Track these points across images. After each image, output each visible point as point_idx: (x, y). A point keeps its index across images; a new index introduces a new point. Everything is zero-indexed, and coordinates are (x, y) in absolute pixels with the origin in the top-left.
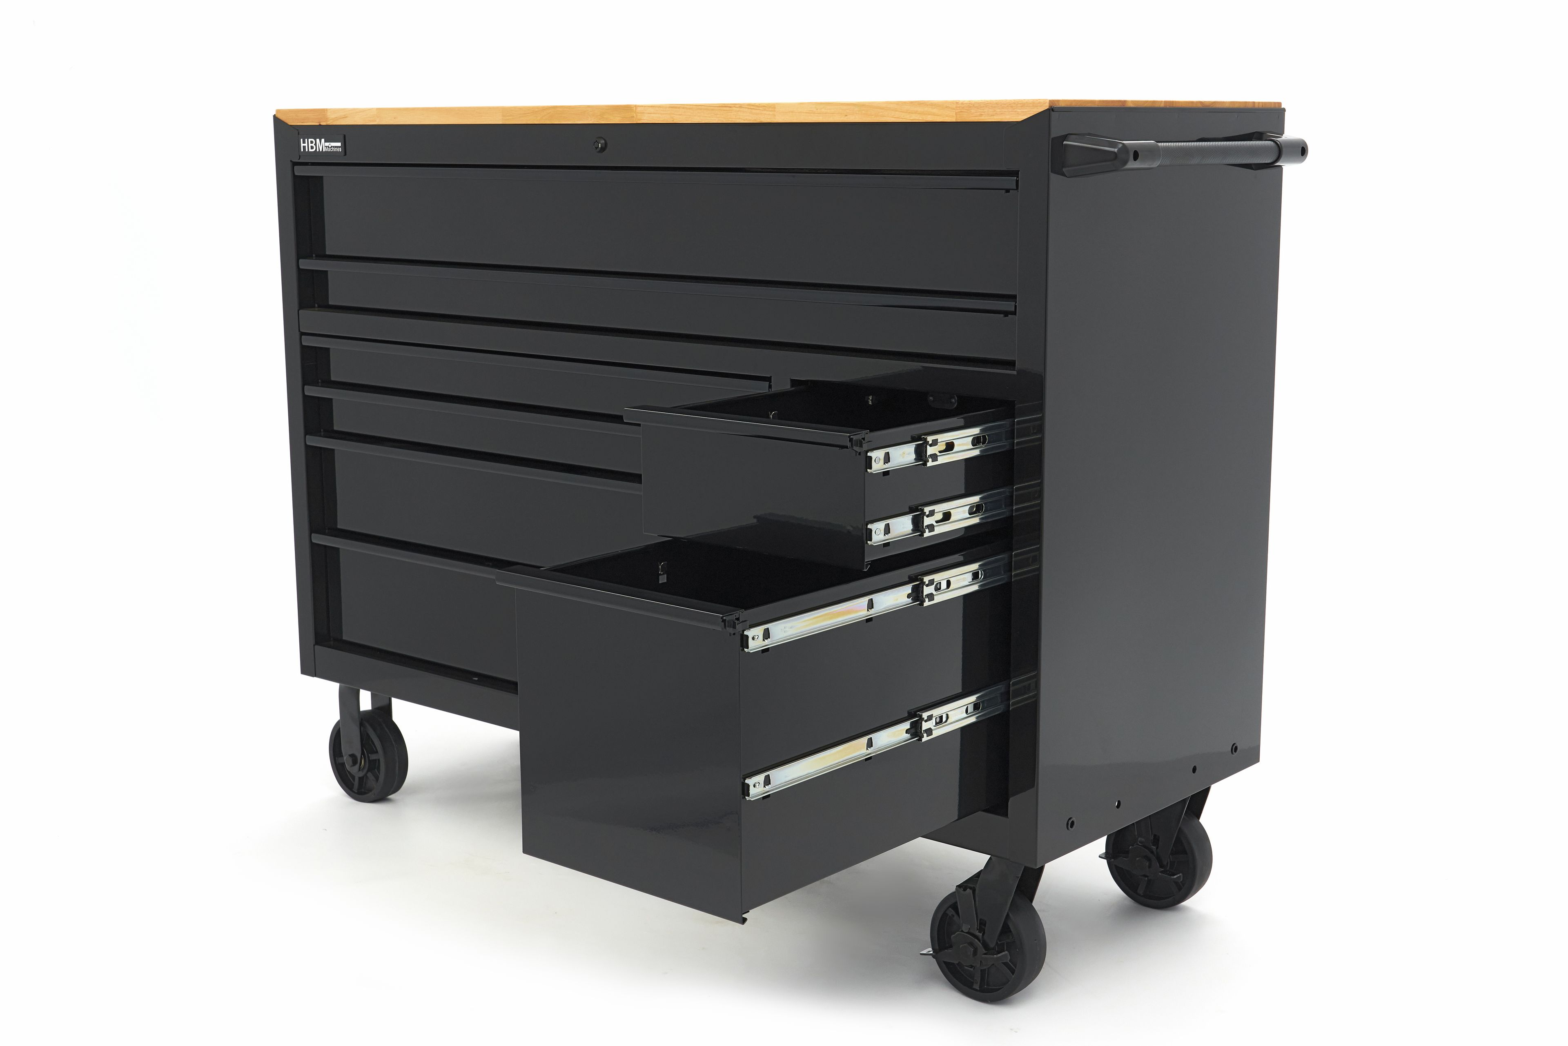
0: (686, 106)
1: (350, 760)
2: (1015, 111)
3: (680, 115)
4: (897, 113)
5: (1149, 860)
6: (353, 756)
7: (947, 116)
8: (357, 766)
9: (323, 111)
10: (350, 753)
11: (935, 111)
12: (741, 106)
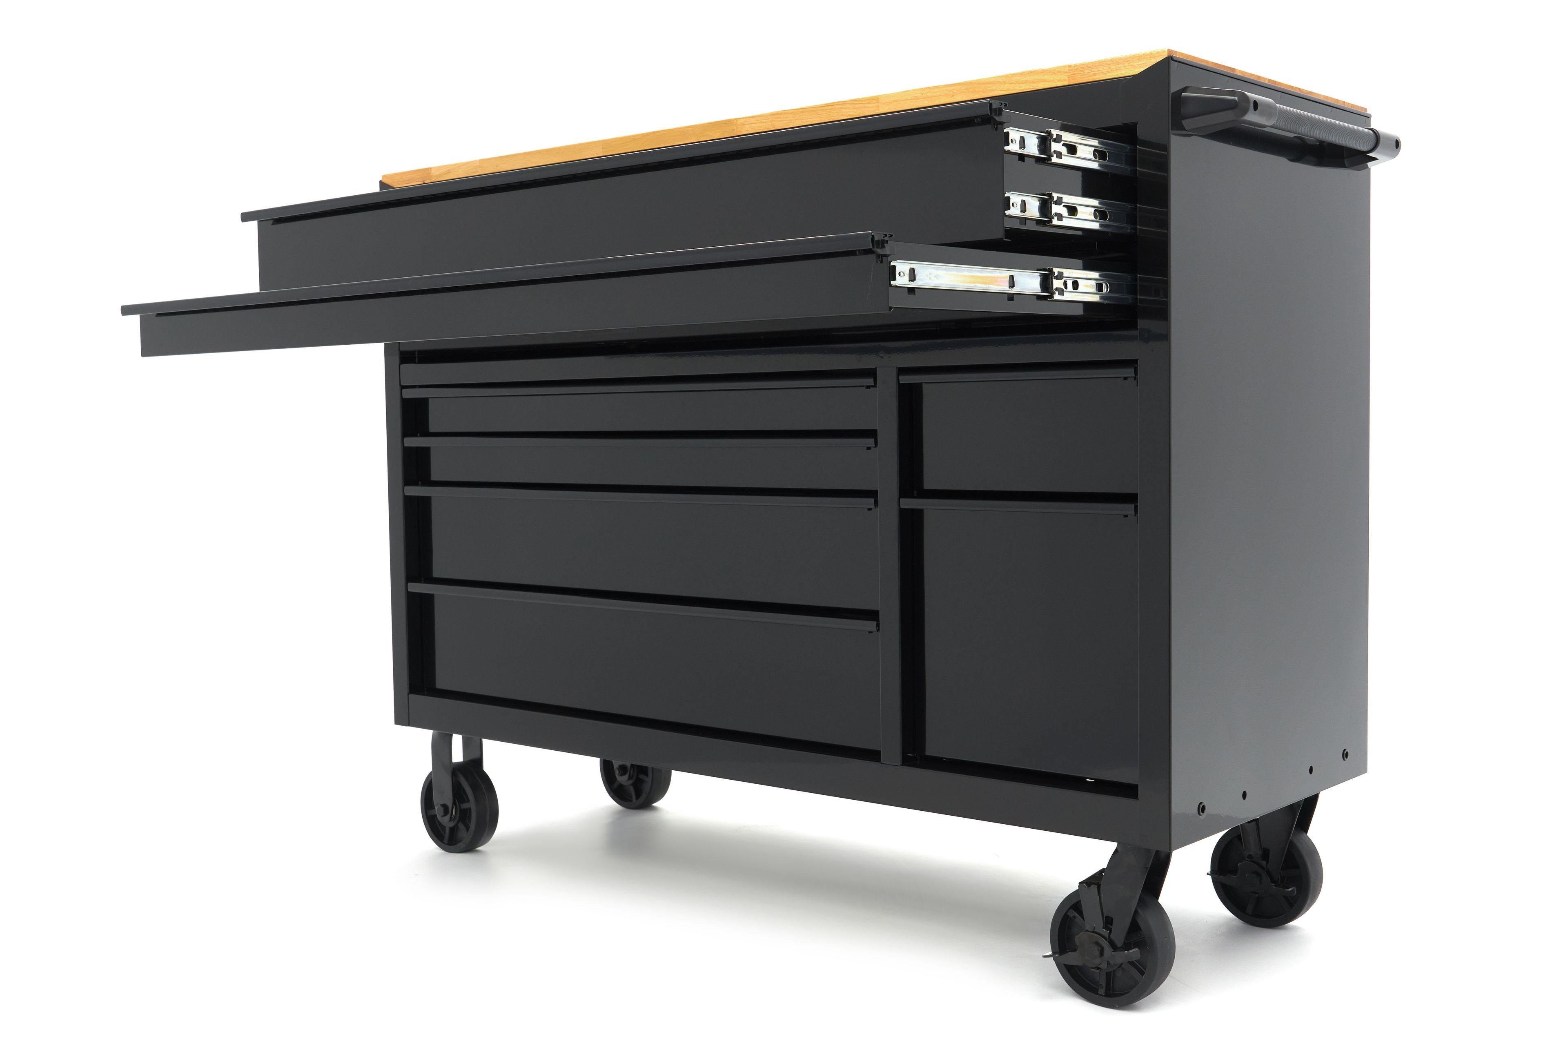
0: (787, 111)
1: (442, 809)
2: (1132, 65)
3: (781, 121)
4: (1006, 85)
5: (1259, 875)
6: (445, 806)
7: (1059, 81)
8: (449, 815)
9: (428, 170)
10: (442, 803)
11: (1046, 77)
12: (843, 103)
